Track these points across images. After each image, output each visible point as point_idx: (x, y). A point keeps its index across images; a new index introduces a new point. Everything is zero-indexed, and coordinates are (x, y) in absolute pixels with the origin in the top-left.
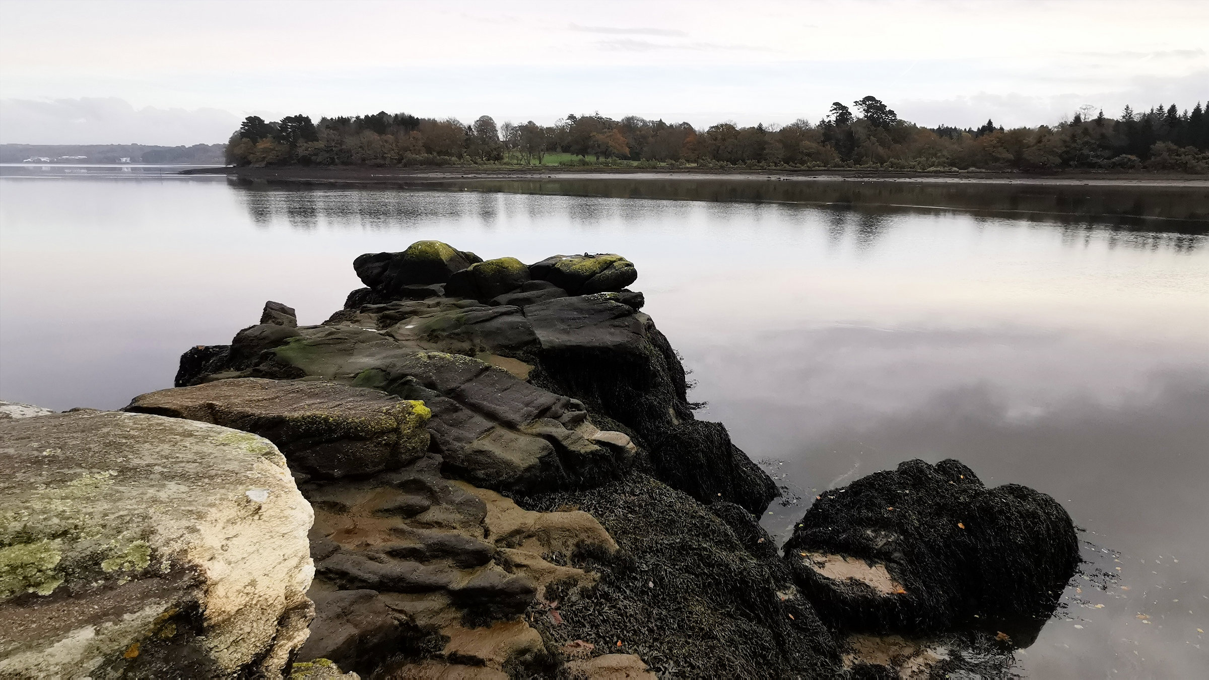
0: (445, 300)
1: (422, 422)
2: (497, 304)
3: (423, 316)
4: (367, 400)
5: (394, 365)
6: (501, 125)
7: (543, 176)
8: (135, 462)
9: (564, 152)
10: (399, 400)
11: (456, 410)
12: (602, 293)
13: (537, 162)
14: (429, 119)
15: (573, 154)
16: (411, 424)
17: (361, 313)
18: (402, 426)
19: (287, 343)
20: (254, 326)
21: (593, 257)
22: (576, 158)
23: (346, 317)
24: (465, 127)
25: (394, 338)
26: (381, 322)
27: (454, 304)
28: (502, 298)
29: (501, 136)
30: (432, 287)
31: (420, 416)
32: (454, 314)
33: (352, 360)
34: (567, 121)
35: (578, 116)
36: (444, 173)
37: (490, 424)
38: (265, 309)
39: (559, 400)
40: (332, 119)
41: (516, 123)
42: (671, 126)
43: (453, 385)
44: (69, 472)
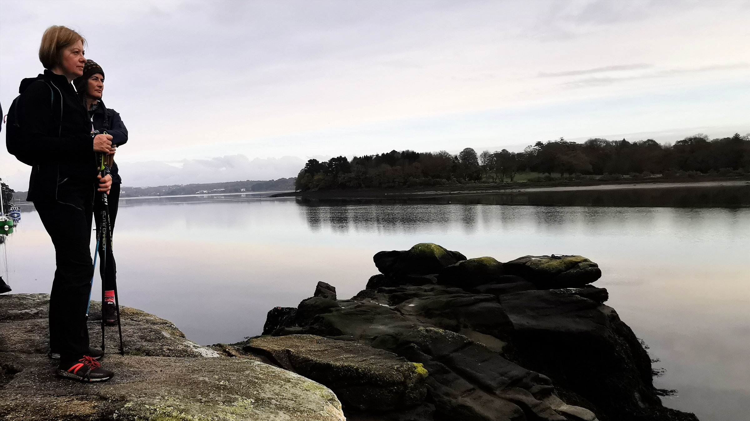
0: (437, 287)
1: (421, 379)
2: (478, 292)
3: (422, 298)
4: (384, 359)
5: (402, 334)
6: (481, 153)
7: (514, 190)
8: (263, 395)
9: (531, 171)
10: (405, 361)
11: (447, 372)
12: (568, 288)
13: (509, 181)
14: (426, 154)
15: (540, 172)
16: (414, 380)
17: (378, 292)
18: (408, 381)
19: (331, 312)
20: (311, 298)
21: (559, 258)
22: (542, 175)
23: (368, 295)
24: (453, 158)
25: (401, 312)
26: (391, 301)
27: (444, 291)
28: (482, 288)
29: (480, 162)
30: (428, 277)
31: (420, 374)
32: (444, 298)
33: (372, 326)
34: (535, 147)
35: (545, 142)
36: (436, 191)
37: (471, 386)
38: (317, 287)
39: (528, 374)
40: (360, 157)
41: (492, 152)
42: (635, 144)
43: (446, 353)
44: (232, 397)
